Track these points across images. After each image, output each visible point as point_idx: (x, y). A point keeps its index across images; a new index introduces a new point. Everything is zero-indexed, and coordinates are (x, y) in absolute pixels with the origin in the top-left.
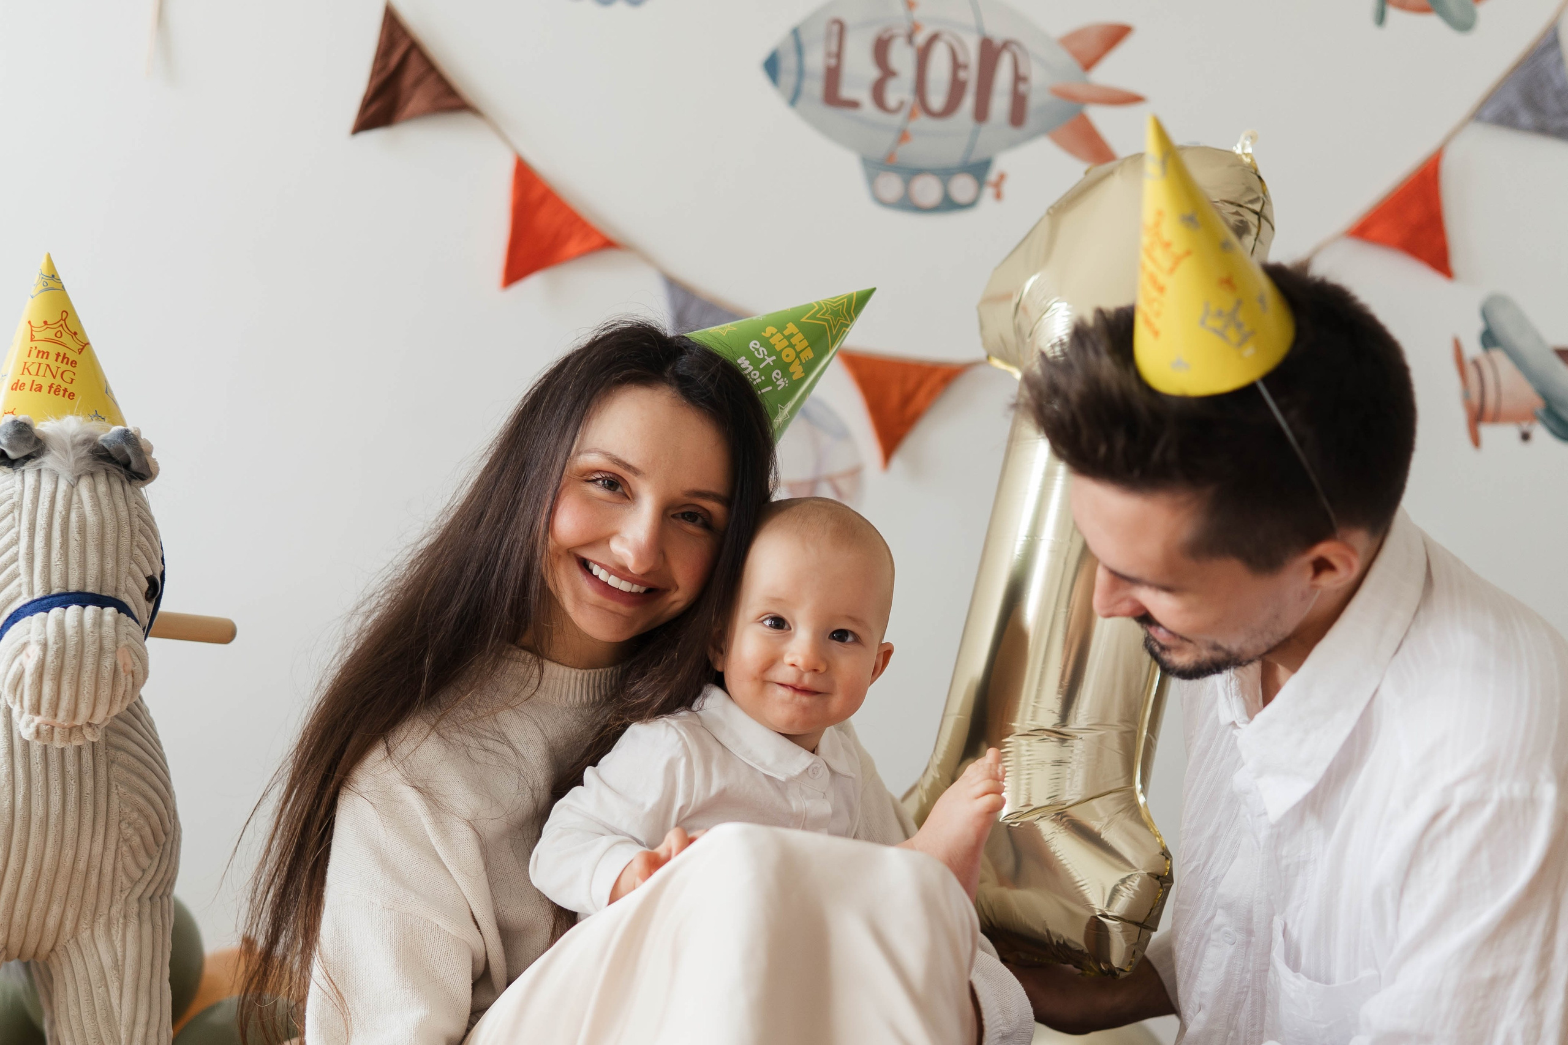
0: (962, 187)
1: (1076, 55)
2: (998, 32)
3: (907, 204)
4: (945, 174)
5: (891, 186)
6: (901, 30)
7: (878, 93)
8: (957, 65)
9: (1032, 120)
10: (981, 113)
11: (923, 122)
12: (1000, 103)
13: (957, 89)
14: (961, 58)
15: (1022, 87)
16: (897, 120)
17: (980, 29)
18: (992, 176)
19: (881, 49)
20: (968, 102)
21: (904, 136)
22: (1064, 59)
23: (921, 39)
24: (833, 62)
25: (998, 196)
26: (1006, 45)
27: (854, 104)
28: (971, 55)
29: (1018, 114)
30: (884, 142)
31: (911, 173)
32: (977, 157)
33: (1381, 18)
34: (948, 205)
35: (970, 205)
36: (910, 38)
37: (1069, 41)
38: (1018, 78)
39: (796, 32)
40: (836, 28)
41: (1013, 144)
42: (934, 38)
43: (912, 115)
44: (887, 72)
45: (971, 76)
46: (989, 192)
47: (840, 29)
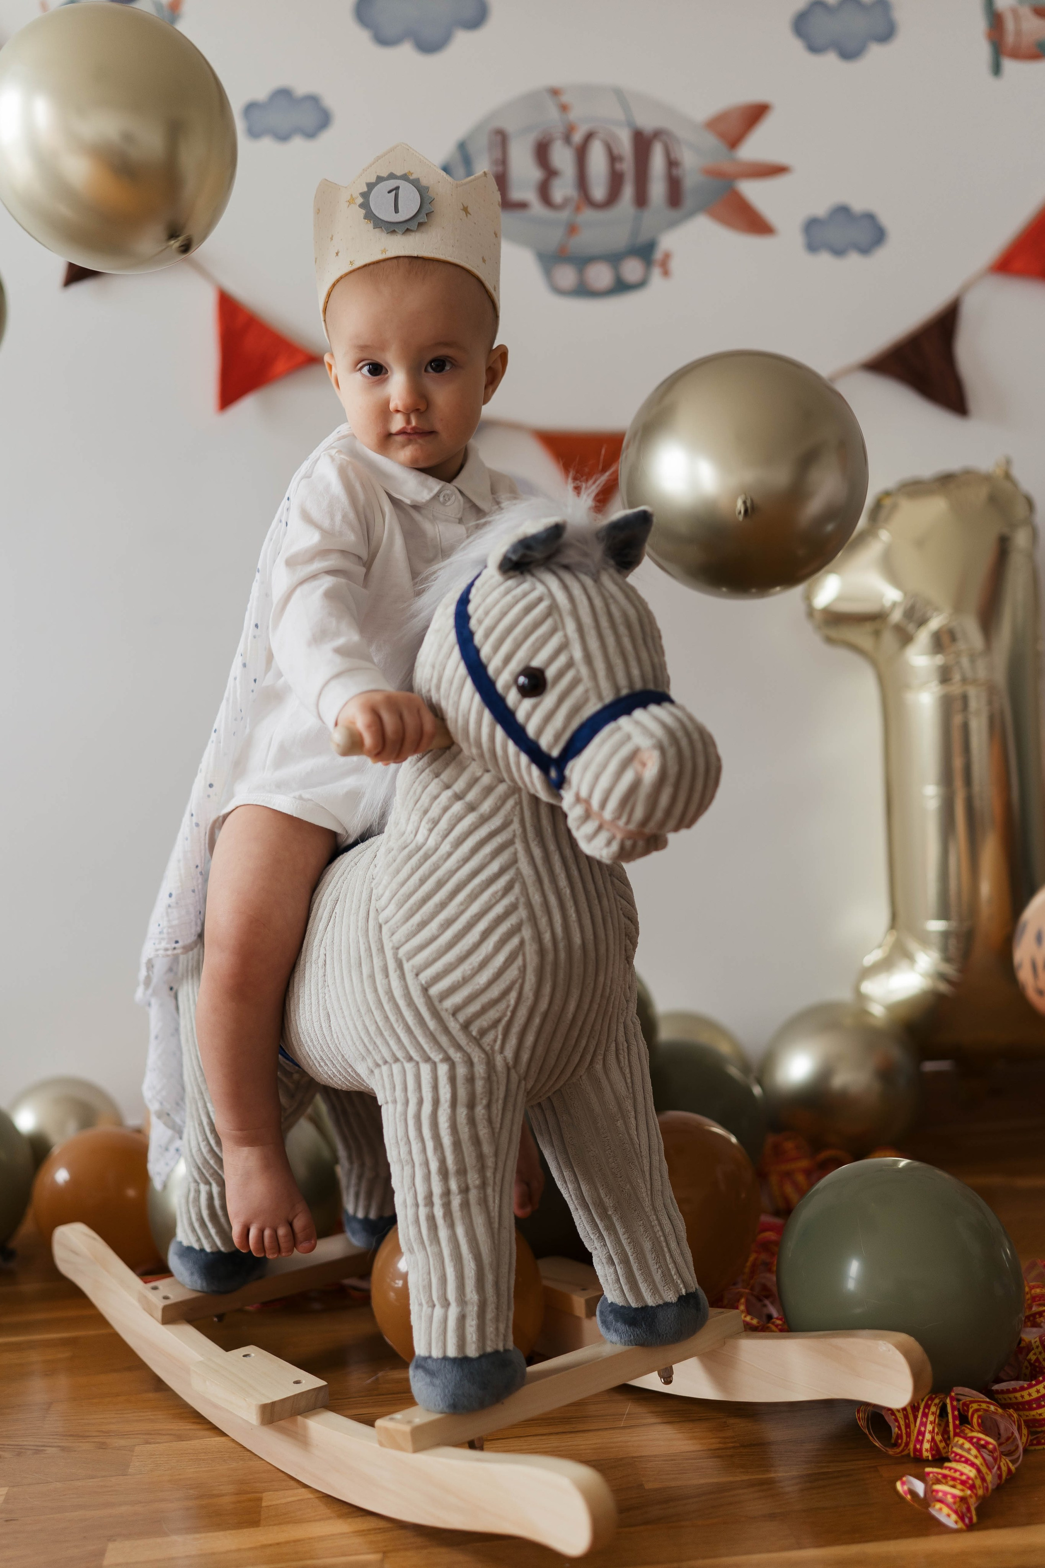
0: (632, 269)
1: (722, 136)
2: (648, 122)
3: (583, 291)
4: (614, 259)
5: (567, 276)
6: (558, 130)
7: (544, 192)
8: (613, 158)
9: (689, 201)
10: (641, 199)
11: (589, 215)
12: (658, 189)
13: (616, 181)
14: (616, 151)
15: (675, 172)
16: (564, 215)
17: (630, 123)
18: (658, 255)
19: (542, 152)
20: (628, 191)
21: (572, 229)
22: (711, 141)
23: (577, 137)
24: (500, 168)
25: (666, 273)
26: (657, 134)
27: (522, 206)
28: (625, 145)
29: (675, 195)
30: (554, 237)
31: (582, 262)
32: (643, 238)
33: (997, 69)
34: (621, 287)
35: (641, 284)
36: (567, 138)
37: (716, 124)
38: (672, 164)
39: (462, 147)
40: (499, 138)
41: (672, 224)
42: (589, 137)
43: (578, 209)
44: (550, 173)
45: (627, 166)
46: (656, 272)
47: (501, 138)
